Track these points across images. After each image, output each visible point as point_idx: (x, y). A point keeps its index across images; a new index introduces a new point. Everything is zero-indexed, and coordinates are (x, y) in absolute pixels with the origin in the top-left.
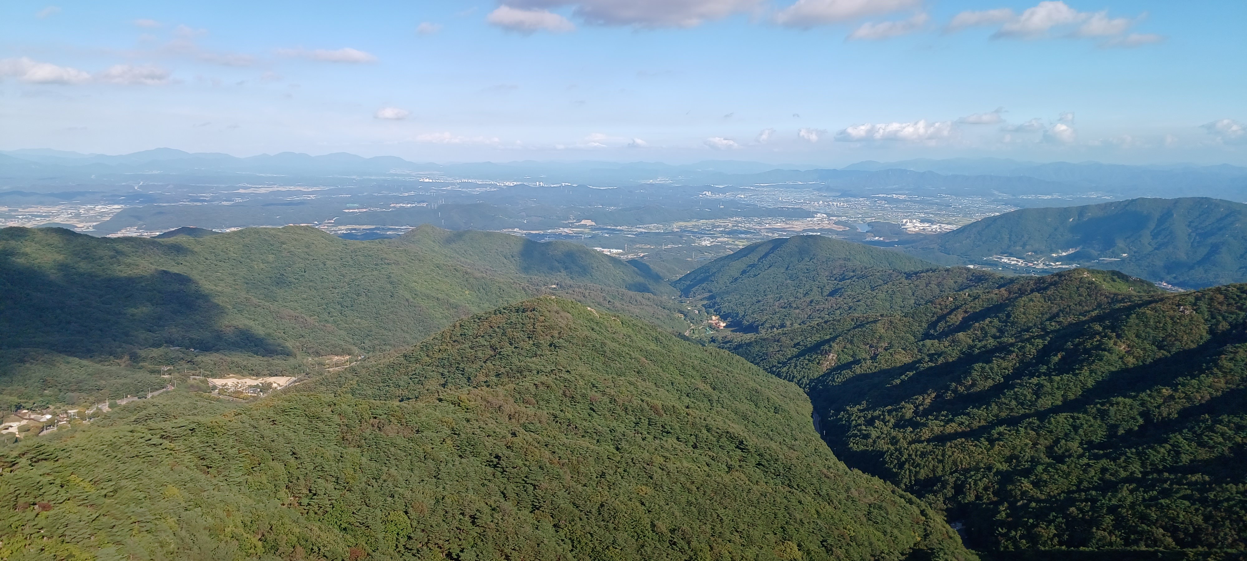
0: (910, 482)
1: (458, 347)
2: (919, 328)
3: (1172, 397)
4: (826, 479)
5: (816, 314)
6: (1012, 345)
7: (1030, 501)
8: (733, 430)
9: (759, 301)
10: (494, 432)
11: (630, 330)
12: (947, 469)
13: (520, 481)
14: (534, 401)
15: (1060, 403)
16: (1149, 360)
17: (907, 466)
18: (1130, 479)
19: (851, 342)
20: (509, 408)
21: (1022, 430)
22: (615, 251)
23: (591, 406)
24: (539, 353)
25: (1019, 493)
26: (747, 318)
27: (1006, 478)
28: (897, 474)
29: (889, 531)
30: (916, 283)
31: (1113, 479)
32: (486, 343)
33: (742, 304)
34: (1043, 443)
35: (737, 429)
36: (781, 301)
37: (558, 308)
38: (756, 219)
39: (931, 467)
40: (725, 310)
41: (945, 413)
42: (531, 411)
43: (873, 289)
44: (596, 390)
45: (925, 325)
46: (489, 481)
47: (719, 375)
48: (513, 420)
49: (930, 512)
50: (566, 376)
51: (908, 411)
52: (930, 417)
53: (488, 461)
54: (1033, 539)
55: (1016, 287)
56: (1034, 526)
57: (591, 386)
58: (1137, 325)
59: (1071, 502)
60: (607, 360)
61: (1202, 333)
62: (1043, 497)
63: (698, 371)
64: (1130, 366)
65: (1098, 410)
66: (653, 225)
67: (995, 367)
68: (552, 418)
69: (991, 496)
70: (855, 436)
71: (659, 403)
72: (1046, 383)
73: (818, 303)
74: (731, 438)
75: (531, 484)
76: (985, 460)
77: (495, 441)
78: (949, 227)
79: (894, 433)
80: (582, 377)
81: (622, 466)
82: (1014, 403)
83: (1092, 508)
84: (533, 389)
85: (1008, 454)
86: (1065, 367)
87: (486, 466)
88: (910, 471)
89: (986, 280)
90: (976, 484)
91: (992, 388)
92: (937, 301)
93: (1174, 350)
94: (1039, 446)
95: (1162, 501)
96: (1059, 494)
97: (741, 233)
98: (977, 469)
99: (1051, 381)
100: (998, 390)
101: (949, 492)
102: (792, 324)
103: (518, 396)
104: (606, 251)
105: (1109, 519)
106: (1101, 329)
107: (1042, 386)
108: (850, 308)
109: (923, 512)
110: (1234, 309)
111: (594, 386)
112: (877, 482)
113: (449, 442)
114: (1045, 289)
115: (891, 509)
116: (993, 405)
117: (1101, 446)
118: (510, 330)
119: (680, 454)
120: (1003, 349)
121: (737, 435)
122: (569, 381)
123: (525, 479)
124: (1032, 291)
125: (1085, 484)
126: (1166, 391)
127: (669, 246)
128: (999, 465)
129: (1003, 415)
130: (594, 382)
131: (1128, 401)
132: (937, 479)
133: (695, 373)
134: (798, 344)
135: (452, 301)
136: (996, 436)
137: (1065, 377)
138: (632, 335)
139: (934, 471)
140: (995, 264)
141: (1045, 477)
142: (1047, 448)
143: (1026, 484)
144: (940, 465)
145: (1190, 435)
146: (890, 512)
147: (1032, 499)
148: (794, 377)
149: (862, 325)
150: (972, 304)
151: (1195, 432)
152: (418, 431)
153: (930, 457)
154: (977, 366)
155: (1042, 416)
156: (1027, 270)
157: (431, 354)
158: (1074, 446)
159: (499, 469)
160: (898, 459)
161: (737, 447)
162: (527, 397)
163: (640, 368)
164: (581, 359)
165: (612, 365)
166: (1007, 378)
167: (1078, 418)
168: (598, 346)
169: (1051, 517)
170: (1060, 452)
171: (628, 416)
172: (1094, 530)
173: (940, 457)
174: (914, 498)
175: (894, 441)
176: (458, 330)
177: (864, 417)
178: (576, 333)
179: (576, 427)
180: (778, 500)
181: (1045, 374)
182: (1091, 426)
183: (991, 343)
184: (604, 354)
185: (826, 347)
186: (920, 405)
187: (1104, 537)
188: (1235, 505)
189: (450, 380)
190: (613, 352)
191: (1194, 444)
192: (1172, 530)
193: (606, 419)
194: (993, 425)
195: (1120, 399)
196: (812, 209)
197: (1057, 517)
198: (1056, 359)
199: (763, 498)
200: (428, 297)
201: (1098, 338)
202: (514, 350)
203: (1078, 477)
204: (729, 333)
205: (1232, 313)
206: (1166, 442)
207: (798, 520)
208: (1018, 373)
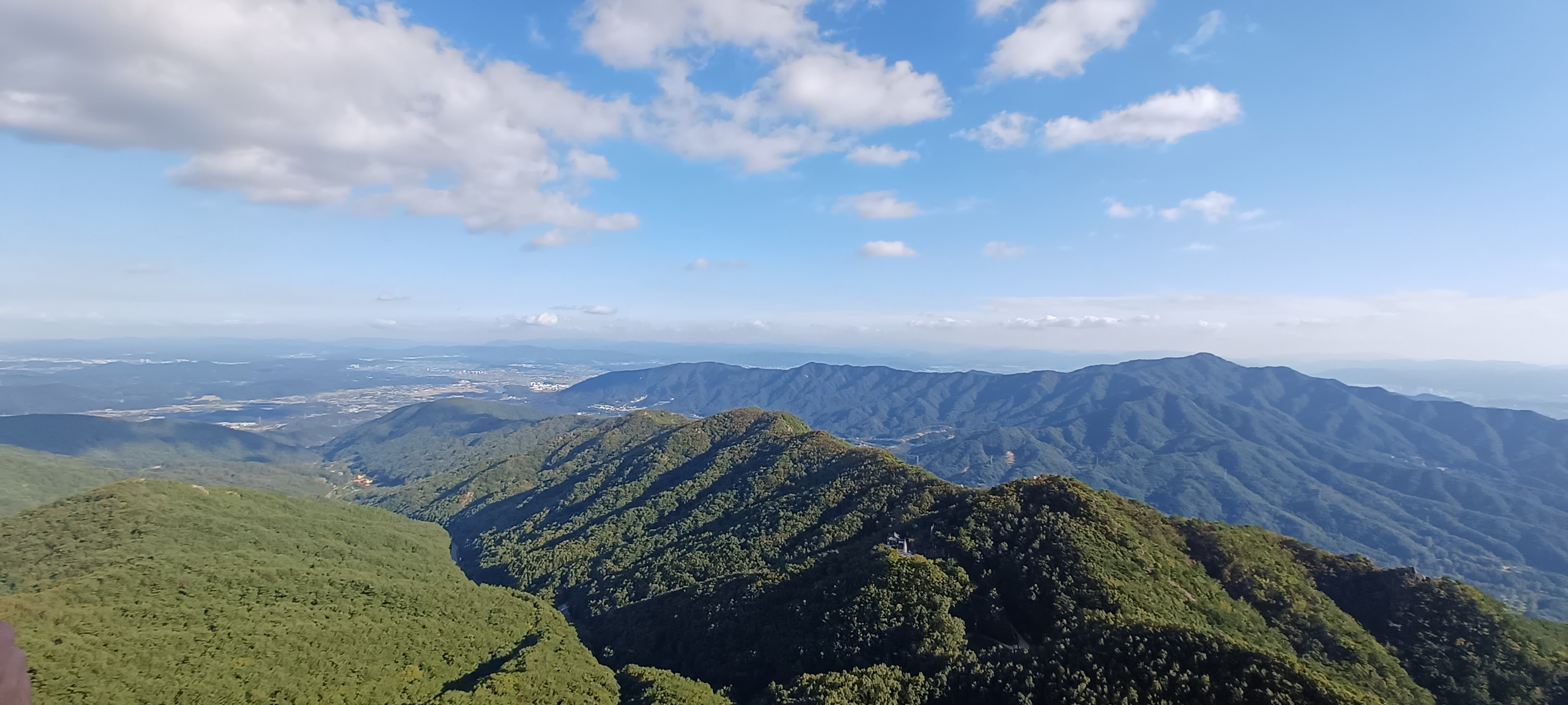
0: (528, 583)
2: (538, 464)
3: (693, 486)
4: (451, 600)
5: (459, 462)
6: (601, 466)
7: (611, 575)
8: (360, 579)
9: (406, 457)
11: (252, 501)
12: (556, 566)
14: (97, 599)
15: (630, 501)
16: (681, 465)
17: (525, 571)
18: (670, 546)
19: (486, 481)
20: (57, 612)
21: (607, 525)
22: (245, 424)
23: (181, 590)
24: (115, 543)
25: (605, 571)
26: (394, 473)
27: (596, 562)
28: (518, 579)
29: (505, 628)
30: (538, 429)
31: (662, 546)
33: (390, 461)
34: (620, 531)
35: (364, 576)
36: (427, 454)
37: (148, 491)
38: (405, 387)
39: (544, 567)
40: (371, 467)
41: (555, 523)
42: (89, 610)
43: (505, 437)
44: (189, 571)
45: (543, 460)
47: (354, 529)
48: (62, 626)
49: (541, 603)
50: (149, 563)
51: (529, 527)
52: (545, 529)
54: (612, 602)
55: (604, 426)
56: (614, 592)
57: (183, 568)
58: (674, 443)
59: (636, 569)
60: (213, 536)
61: (707, 444)
62: (620, 570)
63: (330, 530)
64: (671, 469)
65: (653, 502)
66: (293, 397)
67: (590, 483)
68: (120, 613)
69: (587, 578)
70: (486, 556)
71: (272, 570)
72: (621, 489)
73: (460, 452)
74: (356, 585)
76: (582, 553)
78: (564, 386)
79: (516, 547)
80: (169, 560)
81: (213, 644)
82: (602, 506)
83: (649, 571)
84: (95, 586)
85: (598, 544)
86: (634, 477)
88: (528, 574)
89: (587, 422)
90: (576, 572)
91: (587, 499)
92: (551, 441)
93: (694, 456)
94: (618, 534)
95: (687, 555)
96: (630, 565)
97: (390, 399)
98: (577, 561)
99: (625, 487)
100: (592, 499)
101: (557, 583)
102: (436, 473)
103: (72, 596)
104: (233, 426)
105: (659, 575)
106: (653, 448)
107: (620, 492)
108: (487, 453)
109: (535, 605)
110: (722, 427)
111: (186, 567)
112: (500, 591)
114: (622, 425)
115: (509, 609)
116: (588, 511)
117: (655, 526)
118: (75, 522)
119: (294, 614)
120: (595, 469)
121: (362, 582)
122: (150, 567)
124: (614, 427)
125: (646, 554)
126: (690, 483)
127: (312, 416)
128: (591, 554)
129: (595, 517)
130: (187, 564)
131: (670, 493)
132: (549, 575)
133: (326, 532)
134: (441, 488)
136: (590, 533)
137: (633, 483)
138: (252, 507)
139: (546, 570)
140: (595, 411)
141: (621, 555)
142: (623, 534)
143: (609, 563)
144: (551, 564)
145: (702, 509)
146: (507, 612)
147: (614, 573)
148: (435, 517)
149: (495, 466)
150: (575, 440)
151: (705, 506)
153: (543, 560)
154: (577, 485)
155: (619, 512)
156: (616, 413)
158: (639, 530)
160: (519, 566)
161: (363, 593)
162: (86, 595)
166: (597, 490)
167: (641, 510)
168: (201, 524)
169: (624, 583)
170: (631, 536)
172: (650, 584)
173: (551, 558)
174: (529, 595)
175: (517, 553)
177: (494, 539)
178: (172, 515)
179: (154, 617)
180: (401, 631)
181: (621, 483)
182: (649, 514)
183: (588, 466)
184: (209, 531)
185: (464, 488)
186: (537, 521)
187: (656, 588)
188: (724, 547)
191: (705, 514)
192: (693, 572)
194: (587, 526)
195: (665, 493)
196: (457, 377)
197: (628, 582)
198: (628, 472)
199: (385, 633)
201: (652, 454)
202: (80, 544)
203: (641, 551)
204: (375, 489)
205: (721, 430)
206: (691, 516)
207: (421, 643)
208: (605, 485)
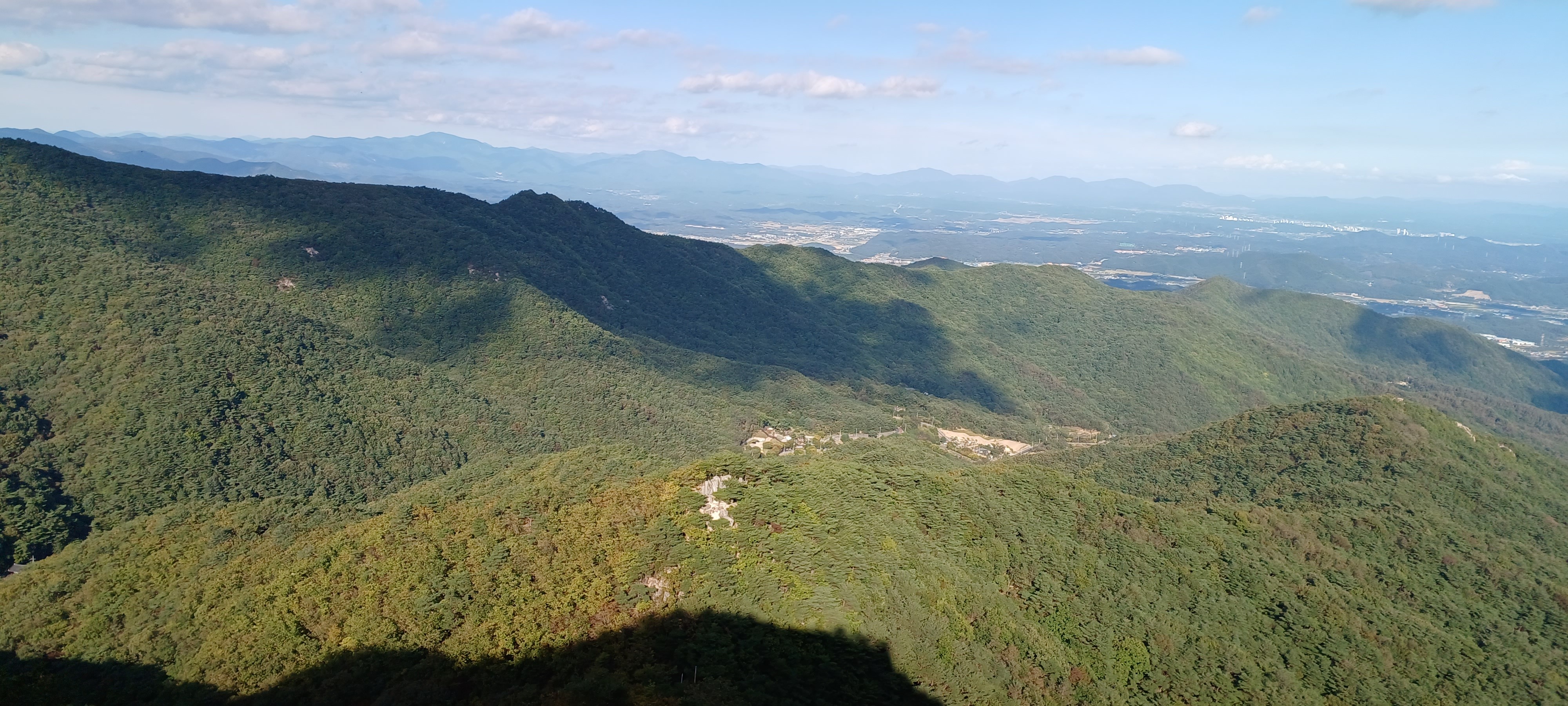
1: (1244, 446)
10: (1282, 572)
11: (1531, 469)
13: (1312, 647)
14: (1349, 543)
20: (1309, 543)
22: (1519, 343)
23: (1443, 570)
24: (1366, 475)
32: (1284, 448)
37: (1406, 417)
42: (1341, 555)
44: (1454, 548)
46: (1266, 635)
48: (1312, 562)
50: (1406, 517)
53: (1266, 608)
57: (1447, 541)
60: (1480, 507)
68: (1374, 573)
75: (1328, 656)
77: (1281, 584)
80: (1433, 524)
81: (1485, 671)
84: (1348, 526)
87: (1263, 613)
103: (1324, 531)
104: (1504, 342)
111: (1451, 541)
113: (1214, 568)
118: (1323, 435)
122: (1409, 525)
123: (1320, 647)
130: (1453, 536)
135: (1242, 382)
138: (1533, 478)
152: (1174, 545)
157: (1204, 448)
159: (1282, 623)
162: (1339, 534)
163: (1541, 531)
164: (1434, 497)
165: (1489, 516)
168: (1467, 483)
171: (1506, 600)
176: (1246, 424)
178: (1432, 458)
184: (1476, 498)
189: (1225, 487)
190: (1494, 497)
193: (1466, 595)
200: (1210, 373)
202: (1327, 465)
